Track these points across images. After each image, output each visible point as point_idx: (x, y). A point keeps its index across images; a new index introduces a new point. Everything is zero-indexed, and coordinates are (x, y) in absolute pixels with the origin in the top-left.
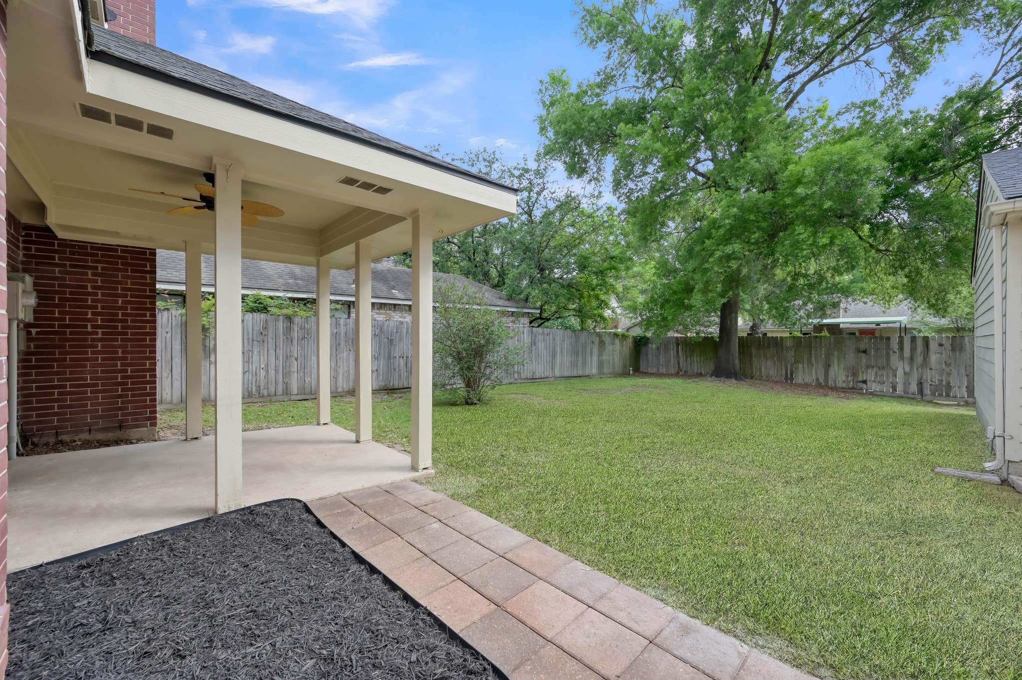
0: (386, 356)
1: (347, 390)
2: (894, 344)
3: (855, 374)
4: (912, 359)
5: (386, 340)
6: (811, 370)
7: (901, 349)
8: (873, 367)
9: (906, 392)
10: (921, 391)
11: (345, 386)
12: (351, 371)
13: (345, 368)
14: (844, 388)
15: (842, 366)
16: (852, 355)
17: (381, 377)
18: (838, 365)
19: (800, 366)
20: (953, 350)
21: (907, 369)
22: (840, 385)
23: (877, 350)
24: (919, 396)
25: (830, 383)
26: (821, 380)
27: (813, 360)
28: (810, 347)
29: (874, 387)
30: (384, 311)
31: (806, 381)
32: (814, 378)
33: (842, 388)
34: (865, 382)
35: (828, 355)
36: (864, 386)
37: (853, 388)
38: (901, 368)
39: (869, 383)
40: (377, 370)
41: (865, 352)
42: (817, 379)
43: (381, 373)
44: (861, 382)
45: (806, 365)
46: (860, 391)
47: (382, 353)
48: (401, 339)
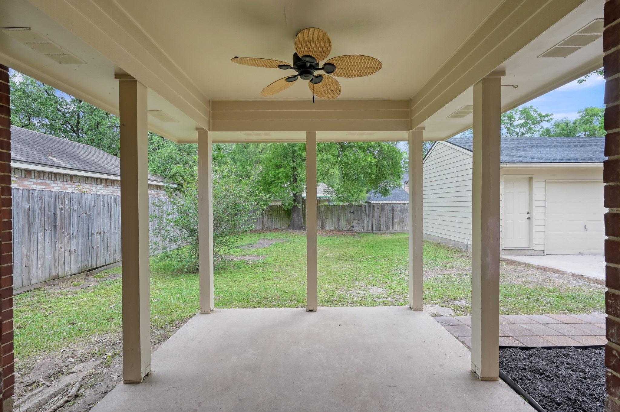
0: (85, 233)
1: (43, 279)
2: (363, 209)
3: (349, 224)
4: (369, 215)
5: (85, 215)
6: (332, 221)
7: (366, 210)
8: (356, 220)
9: (367, 230)
10: (372, 230)
11: (40, 276)
12: (47, 256)
13: (41, 252)
14: (346, 230)
15: (345, 219)
16: (348, 214)
17: (79, 258)
18: (343, 219)
19: (328, 220)
20: (381, 210)
21: (368, 219)
22: (344, 229)
23: (357, 211)
24: (372, 232)
25: (340, 228)
26: (337, 228)
27: (333, 217)
28: (332, 210)
29: (356, 229)
30: (43, 181)
31: (330, 228)
32: (334, 226)
33: (345, 230)
34: (353, 227)
35: (339, 215)
36: (353, 229)
37: (349, 230)
38: (366, 219)
39: (355, 227)
40: (75, 251)
41: (353, 212)
42: (335, 227)
43: (80, 253)
44: (352, 227)
45: (330, 220)
46: (352, 231)
47: (81, 230)
48: (98, 214)
